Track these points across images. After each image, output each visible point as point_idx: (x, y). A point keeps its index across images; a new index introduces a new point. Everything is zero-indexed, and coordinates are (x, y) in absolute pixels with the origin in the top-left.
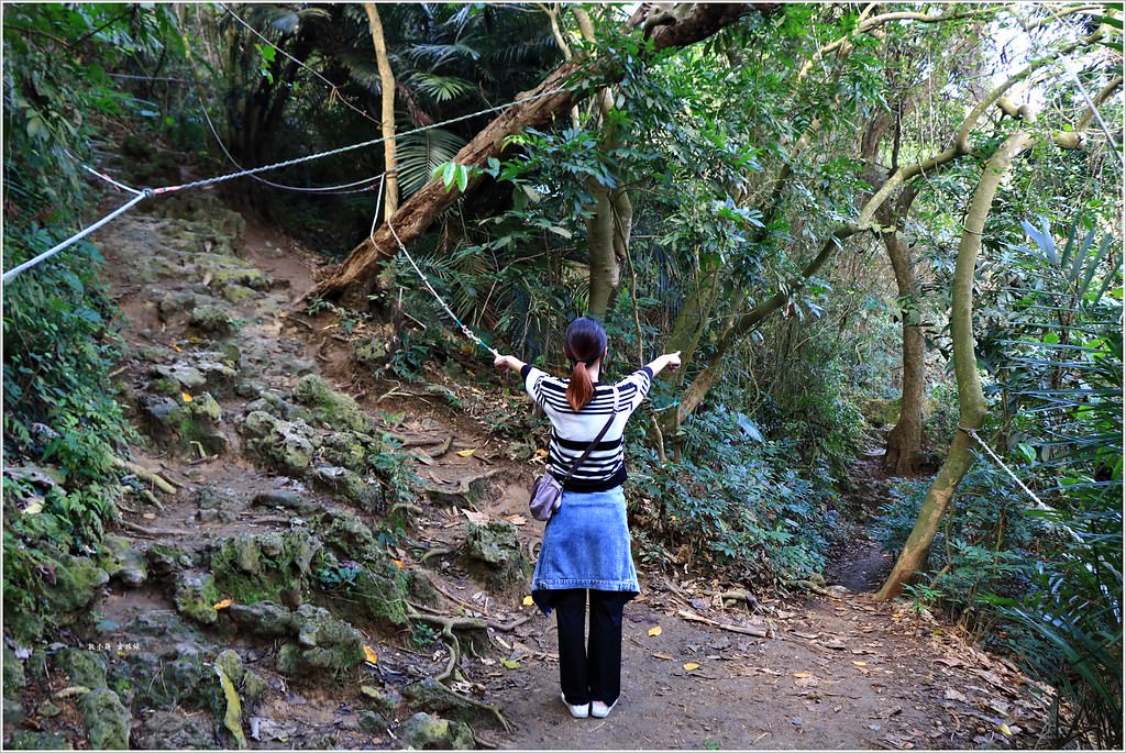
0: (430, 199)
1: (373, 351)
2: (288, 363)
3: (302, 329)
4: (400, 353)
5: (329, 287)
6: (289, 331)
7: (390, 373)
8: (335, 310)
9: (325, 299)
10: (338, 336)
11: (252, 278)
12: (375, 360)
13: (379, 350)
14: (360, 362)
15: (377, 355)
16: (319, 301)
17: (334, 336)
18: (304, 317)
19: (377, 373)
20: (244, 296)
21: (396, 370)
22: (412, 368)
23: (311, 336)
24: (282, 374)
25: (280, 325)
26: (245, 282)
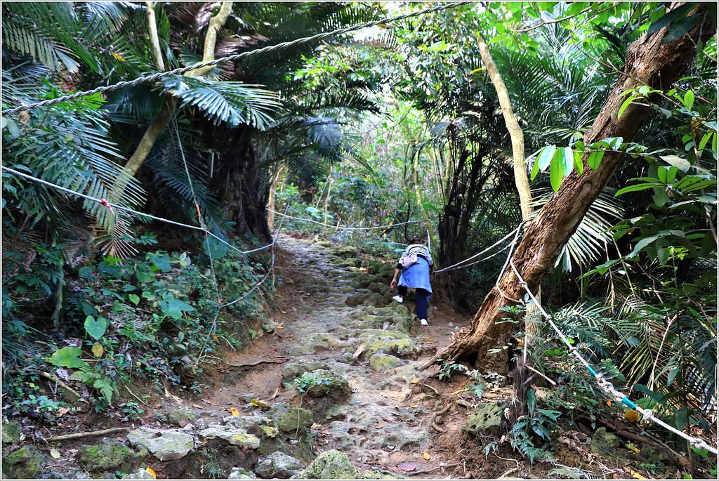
0: (549, 219)
1: (486, 417)
2: (393, 433)
3: (430, 395)
4: (521, 421)
5: (460, 347)
6: (416, 398)
7: (506, 449)
8: (468, 373)
9: (457, 362)
10: (463, 402)
11: (401, 347)
12: (488, 430)
13: (494, 417)
14: (470, 433)
15: (490, 423)
16: (451, 364)
17: (458, 401)
18: (434, 382)
19: (487, 448)
20: (385, 364)
21: (514, 444)
22: (537, 442)
23: (437, 402)
24: (384, 446)
25: (407, 390)
26: (394, 351)
